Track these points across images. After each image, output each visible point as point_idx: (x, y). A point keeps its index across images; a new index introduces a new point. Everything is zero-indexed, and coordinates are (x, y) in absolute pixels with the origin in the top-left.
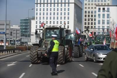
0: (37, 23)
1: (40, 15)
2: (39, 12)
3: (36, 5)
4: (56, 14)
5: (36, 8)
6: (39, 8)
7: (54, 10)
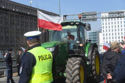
0: (104, 35)
1: (106, 28)
2: (105, 26)
3: (102, 20)
4: (120, 26)
5: (102, 22)
6: (105, 22)
7: (118, 23)
